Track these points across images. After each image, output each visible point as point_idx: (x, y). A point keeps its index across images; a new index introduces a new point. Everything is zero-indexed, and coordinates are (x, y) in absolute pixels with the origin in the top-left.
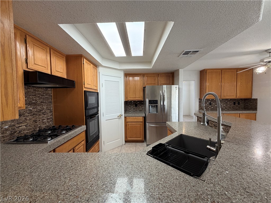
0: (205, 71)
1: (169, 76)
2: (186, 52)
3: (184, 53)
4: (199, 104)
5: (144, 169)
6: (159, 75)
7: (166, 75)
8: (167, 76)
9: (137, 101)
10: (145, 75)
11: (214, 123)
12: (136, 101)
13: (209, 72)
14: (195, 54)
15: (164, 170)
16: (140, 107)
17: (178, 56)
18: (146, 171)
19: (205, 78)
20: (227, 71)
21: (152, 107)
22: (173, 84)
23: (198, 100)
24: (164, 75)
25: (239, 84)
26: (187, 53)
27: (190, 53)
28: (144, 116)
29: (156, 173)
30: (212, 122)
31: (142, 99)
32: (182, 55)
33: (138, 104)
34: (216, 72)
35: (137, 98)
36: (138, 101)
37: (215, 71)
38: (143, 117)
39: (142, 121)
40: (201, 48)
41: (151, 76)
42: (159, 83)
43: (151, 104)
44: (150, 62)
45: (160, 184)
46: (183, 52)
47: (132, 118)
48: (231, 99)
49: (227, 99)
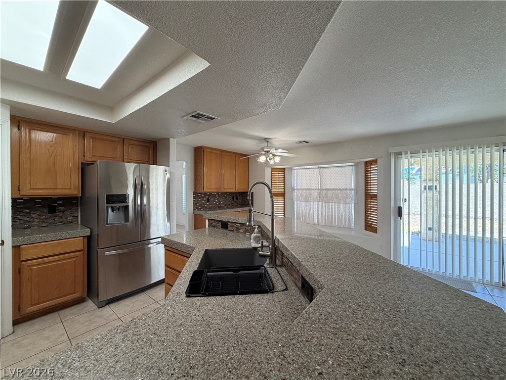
0: (203, 149)
1: (147, 147)
2: (198, 114)
3: (194, 114)
4: (194, 201)
5: (210, 319)
6: (125, 141)
7: (141, 144)
8: (144, 146)
9: (56, 197)
10: (87, 135)
11: (235, 224)
12: (53, 197)
13: (207, 152)
14: (208, 121)
15: (236, 303)
16: (67, 213)
17: (182, 117)
18: (216, 320)
19: (203, 159)
20: (227, 154)
21: (113, 211)
22: (155, 163)
23: (193, 194)
24: (136, 143)
25: (238, 172)
26: (198, 116)
27: (203, 117)
28: (88, 234)
29: (231, 313)
30: (232, 224)
31: (75, 193)
32: (189, 117)
33: (60, 205)
34: (215, 153)
35: (58, 191)
36: (59, 199)
37: (214, 151)
38: (84, 237)
39: (81, 248)
40: (218, 116)
41: (105, 140)
42: (126, 157)
43: (113, 203)
44: (111, 109)
45: (249, 322)
46: (192, 113)
47: (45, 245)
48: (230, 193)
49: (226, 193)
